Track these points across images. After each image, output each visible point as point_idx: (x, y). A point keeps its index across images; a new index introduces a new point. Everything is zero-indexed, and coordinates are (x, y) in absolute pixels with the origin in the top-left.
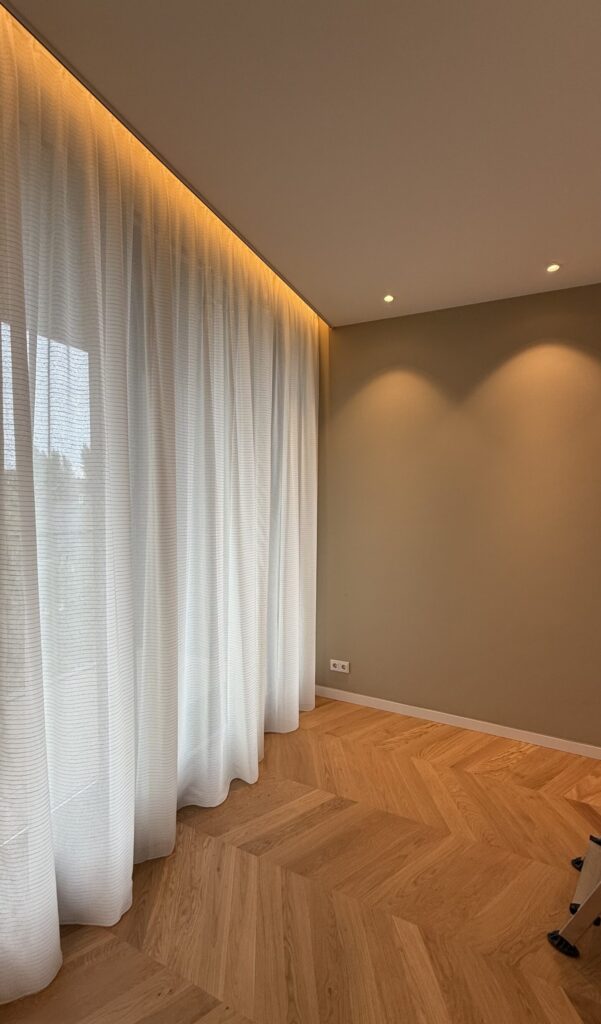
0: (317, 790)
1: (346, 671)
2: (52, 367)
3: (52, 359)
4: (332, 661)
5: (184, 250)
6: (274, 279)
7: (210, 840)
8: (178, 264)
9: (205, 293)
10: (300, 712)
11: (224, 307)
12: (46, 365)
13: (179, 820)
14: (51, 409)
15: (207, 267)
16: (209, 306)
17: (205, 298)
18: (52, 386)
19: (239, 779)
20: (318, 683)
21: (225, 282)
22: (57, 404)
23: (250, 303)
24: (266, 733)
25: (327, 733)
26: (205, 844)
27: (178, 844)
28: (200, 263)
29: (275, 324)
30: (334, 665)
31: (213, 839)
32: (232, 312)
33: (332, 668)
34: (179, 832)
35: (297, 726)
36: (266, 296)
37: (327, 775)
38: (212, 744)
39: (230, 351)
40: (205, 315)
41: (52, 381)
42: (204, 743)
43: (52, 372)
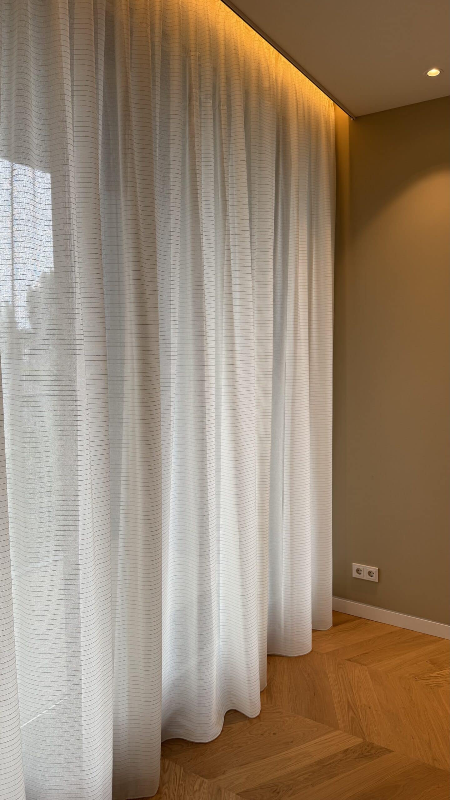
0: (337, 733)
1: (375, 579)
2: (15, 194)
3: (16, 183)
4: (355, 566)
5: (165, 35)
6: (277, 59)
7: (202, 783)
8: (158, 53)
9: (191, 88)
10: (313, 631)
11: (214, 102)
12: (9, 192)
13: (163, 756)
14: (15, 244)
15: (193, 53)
16: (196, 103)
17: (190, 93)
18: (16, 217)
19: (235, 711)
20: (335, 593)
21: (215, 70)
22: (23, 239)
23: (247, 94)
24: (268, 655)
25: (349, 660)
26: (196, 787)
27: (162, 783)
28: (185, 49)
29: (278, 118)
30: (358, 571)
31: (206, 781)
32: (224, 108)
33: (355, 575)
34: (164, 770)
35: (311, 649)
36: (266, 84)
37: (351, 714)
38: (203, 663)
39: (222, 159)
40: (191, 115)
41: (15, 211)
42: (193, 662)
43: (15, 200)
